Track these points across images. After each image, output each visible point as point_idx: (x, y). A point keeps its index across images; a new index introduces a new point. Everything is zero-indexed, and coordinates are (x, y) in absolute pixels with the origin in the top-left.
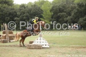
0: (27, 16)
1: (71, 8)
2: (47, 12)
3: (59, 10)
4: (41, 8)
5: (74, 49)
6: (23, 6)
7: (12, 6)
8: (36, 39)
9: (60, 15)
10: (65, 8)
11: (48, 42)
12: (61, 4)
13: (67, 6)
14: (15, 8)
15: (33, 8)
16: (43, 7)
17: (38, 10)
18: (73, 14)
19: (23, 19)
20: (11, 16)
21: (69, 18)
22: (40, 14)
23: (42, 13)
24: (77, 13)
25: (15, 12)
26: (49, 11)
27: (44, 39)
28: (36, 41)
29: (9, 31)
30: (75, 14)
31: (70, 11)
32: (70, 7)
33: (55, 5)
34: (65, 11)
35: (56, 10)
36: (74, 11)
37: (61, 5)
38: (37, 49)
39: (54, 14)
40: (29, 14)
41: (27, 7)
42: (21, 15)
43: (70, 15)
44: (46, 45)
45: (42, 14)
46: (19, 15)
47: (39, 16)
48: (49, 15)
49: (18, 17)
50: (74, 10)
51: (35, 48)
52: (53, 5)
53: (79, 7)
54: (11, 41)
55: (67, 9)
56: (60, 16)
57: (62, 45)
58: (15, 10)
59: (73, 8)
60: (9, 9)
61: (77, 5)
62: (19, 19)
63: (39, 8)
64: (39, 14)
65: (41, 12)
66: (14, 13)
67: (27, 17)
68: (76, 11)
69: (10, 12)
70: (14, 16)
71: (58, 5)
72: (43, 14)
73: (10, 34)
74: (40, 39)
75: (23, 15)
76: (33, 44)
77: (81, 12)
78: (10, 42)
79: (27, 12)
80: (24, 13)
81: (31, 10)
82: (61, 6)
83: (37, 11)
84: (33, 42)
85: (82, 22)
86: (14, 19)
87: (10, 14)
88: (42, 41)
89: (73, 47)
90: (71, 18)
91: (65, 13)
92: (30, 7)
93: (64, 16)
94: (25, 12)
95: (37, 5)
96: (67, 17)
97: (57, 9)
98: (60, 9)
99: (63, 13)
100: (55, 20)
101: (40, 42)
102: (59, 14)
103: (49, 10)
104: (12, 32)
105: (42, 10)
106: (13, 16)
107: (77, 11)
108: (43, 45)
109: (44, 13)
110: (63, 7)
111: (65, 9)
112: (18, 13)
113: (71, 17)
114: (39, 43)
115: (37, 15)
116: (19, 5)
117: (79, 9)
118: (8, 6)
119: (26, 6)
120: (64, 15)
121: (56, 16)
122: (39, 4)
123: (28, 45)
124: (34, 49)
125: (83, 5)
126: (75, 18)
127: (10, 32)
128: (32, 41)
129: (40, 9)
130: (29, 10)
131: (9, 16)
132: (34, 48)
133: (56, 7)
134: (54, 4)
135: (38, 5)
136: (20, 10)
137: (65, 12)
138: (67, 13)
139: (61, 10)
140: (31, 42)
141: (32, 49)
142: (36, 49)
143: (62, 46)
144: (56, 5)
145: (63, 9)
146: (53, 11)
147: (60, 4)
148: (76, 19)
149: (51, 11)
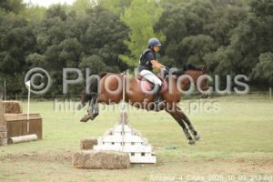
0: (71, 49)
1: (230, 19)
2: (144, 32)
3: (187, 25)
4: (121, 18)
5: (249, 168)
6: (57, 12)
7: (17, 13)
8: (108, 132)
9: (189, 42)
10: (207, 17)
11: (149, 142)
12: (193, 4)
13: (216, 11)
14: (28, 20)
15: (94, 19)
16: (128, 17)
17: (113, 28)
18: (235, 39)
19: (57, 57)
20: (14, 48)
21: (221, 53)
22: (119, 40)
23: (126, 36)
24: (250, 35)
25: (29, 34)
26: (150, 29)
27: (135, 130)
28: (109, 139)
29: (6, 101)
30: (242, 39)
31: (226, 29)
32: (226, 14)
33: (170, 7)
34: (207, 30)
35: (177, 25)
36: (239, 28)
37: (193, 9)
38: (112, 169)
39: (168, 39)
40: (78, 39)
41: (70, 15)
42: (50, 44)
43: (224, 42)
44: (143, 154)
45: (125, 42)
46: (44, 43)
47: (114, 46)
49: (39, 52)
50: (240, 23)
51: (104, 167)
52: (163, 7)
53: (258, 15)
54: (15, 139)
55: (213, 22)
56: (191, 47)
57: (204, 154)
58: (29, 26)
59: (235, 19)
60: (9, 23)
61: (248, 8)
62: (42, 57)
63: (116, 18)
64: (115, 41)
65: (120, 34)
66: (26, 38)
67: (72, 53)
68: (247, 28)
69: (11, 34)
70: (25, 49)
71: (183, 8)
72: (129, 40)
73: (10, 112)
74: (123, 133)
75: (58, 44)
76: (97, 149)
77: (265, 33)
78: (10, 142)
79: (73, 34)
80: (61, 37)
81: (87, 26)
82: (194, 12)
83: (108, 28)
84: (95, 143)
85: (269, 68)
86: (27, 60)
87: (11, 40)
88: (129, 137)
89: (242, 161)
90: (229, 55)
91: (208, 38)
92: (82, 15)
93: (204, 48)
94: (66, 32)
95: (107, 10)
96: (215, 50)
97: (180, 22)
98: (189, 22)
99: (201, 37)
100: (172, 60)
101: (122, 143)
102: (185, 40)
103: (152, 24)
104: (17, 105)
105: (125, 27)
106: (21, 49)
107: (249, 27)
108: (133, 154)
110: (200, 15)
111: (207, 23)
112: (38, 38)
113: (229, 50)
114: (117, 148)
115: (106, 42)
116: (43, 9)
117: (258, 20)
118: (4, 13)
119: (67, 13)
120: (205, 42)
121: (176, 48)
122: (116, 7)
123: (78, 156)
124: (100, 168)
126: (244, 54)
127: (9, 104)
128: (93, 138)
129: (119, 24)
130: (79, 27)
131: (6, 48)
132: (98, 164)
133: (174, 15)
134: (169, 4)
135: (111, 8)
136: (48, 26)
137: (207, 32)
138: (213, 36)
139: (193, 25)
140: (89, 144)
141: (93, 168)
142: (107, 168)
143: (204, 157)
144: (175, 7)
145: (202, 23)
146: (165, 29)
147: (188, 4)
148: (246, 59)
149: (157, 28)
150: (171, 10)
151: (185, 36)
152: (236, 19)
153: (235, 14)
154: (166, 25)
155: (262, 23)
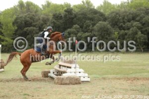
1: (43, 21)
2: (8, 25)
3: (25, 23)
9: (27, 30)
10: (33, 20)
26: (11, 24)
31: (42, 25)
32: (41, 18)
35: (21, 23)
37: (28, 16)
39: (18, 29)
48: (11, 30)
52: (16, 15)
56: (28, 32)
61: (52, 17)
72: (2, 29)
91: (35, 28)
93: (34, 32)
97: (22, 21)
99: (32, 28)
109: (4, 27)
111: (34, 22)
120: (34, 30)
121: (21, 32)
125: (62, 16)
133: (20, 19)
137: (34, 26)
145: (32, 23)
147: (26, 15)
149: (13, 24)
150: (19, 17)
151: (25, 27)
152: (45, 21)
153: (45, 19)
154: (17, 23)
155: (58, 23)
